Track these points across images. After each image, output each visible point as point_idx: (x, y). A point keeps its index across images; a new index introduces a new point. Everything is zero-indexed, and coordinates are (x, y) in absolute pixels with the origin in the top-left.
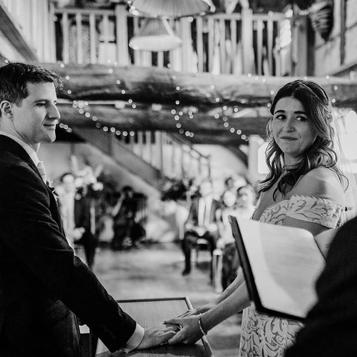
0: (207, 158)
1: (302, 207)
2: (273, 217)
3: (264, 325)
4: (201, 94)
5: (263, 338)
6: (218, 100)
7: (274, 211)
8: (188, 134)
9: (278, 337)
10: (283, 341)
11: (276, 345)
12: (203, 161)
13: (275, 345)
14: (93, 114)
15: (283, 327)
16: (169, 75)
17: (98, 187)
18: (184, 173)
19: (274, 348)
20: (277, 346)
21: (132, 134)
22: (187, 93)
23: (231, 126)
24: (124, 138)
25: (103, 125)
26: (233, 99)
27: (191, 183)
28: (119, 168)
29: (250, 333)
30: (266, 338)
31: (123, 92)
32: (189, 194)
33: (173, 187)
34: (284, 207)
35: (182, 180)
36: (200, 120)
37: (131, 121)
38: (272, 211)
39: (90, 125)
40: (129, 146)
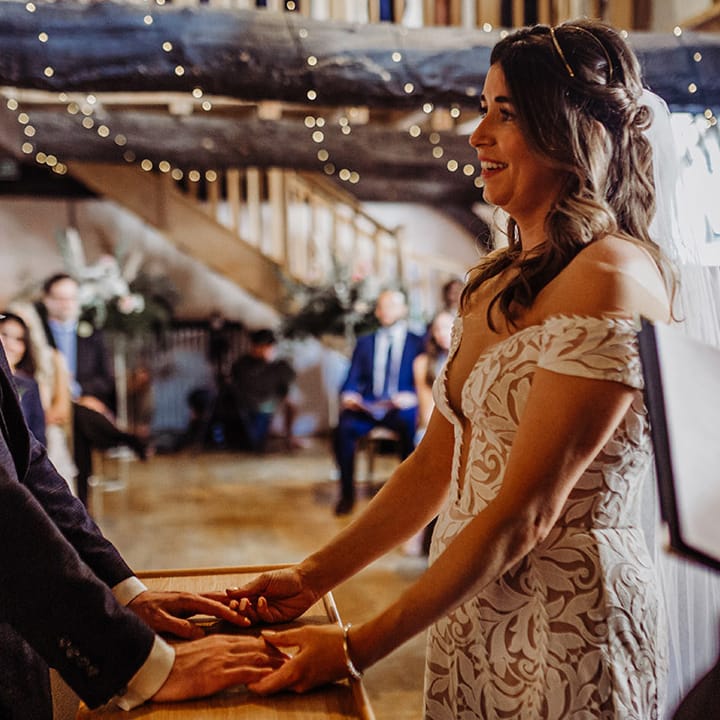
0: (392, 233)
1: (576, 343)
2: (505, 369)
3: (487, 635)
4: (370, 74)
5: (484, 664)
6: (409, 89)
7: (508, 354)
8: (345, 175)
9: (523, 662)
10: (535, 674)
11: (517, 682)
12: (386, 241)
13: (515, 682)
14: (115, 128)
15: (536, 637)
16: (291, 27)
17: (133, 304)
18: (338, 270)
19: (512, 690)
20: (521, 686)
21: (212, 176)
22: (336, 72)
23: (448, 156)
24: (193, 188)
25: (141, 154)
26: (447, 87)
27: (354, 295)
28: (184, 260)
29: (452, 654)
30: (492, 666)
31: (180, 71)
32: (351, 319)
33: (311, 303)
34: (531, 343)
35: (333, 288)
36: (373, 140)
37: (209, 145)
38: (502, 356)
39: (109, 154)
40: (206, 208)
